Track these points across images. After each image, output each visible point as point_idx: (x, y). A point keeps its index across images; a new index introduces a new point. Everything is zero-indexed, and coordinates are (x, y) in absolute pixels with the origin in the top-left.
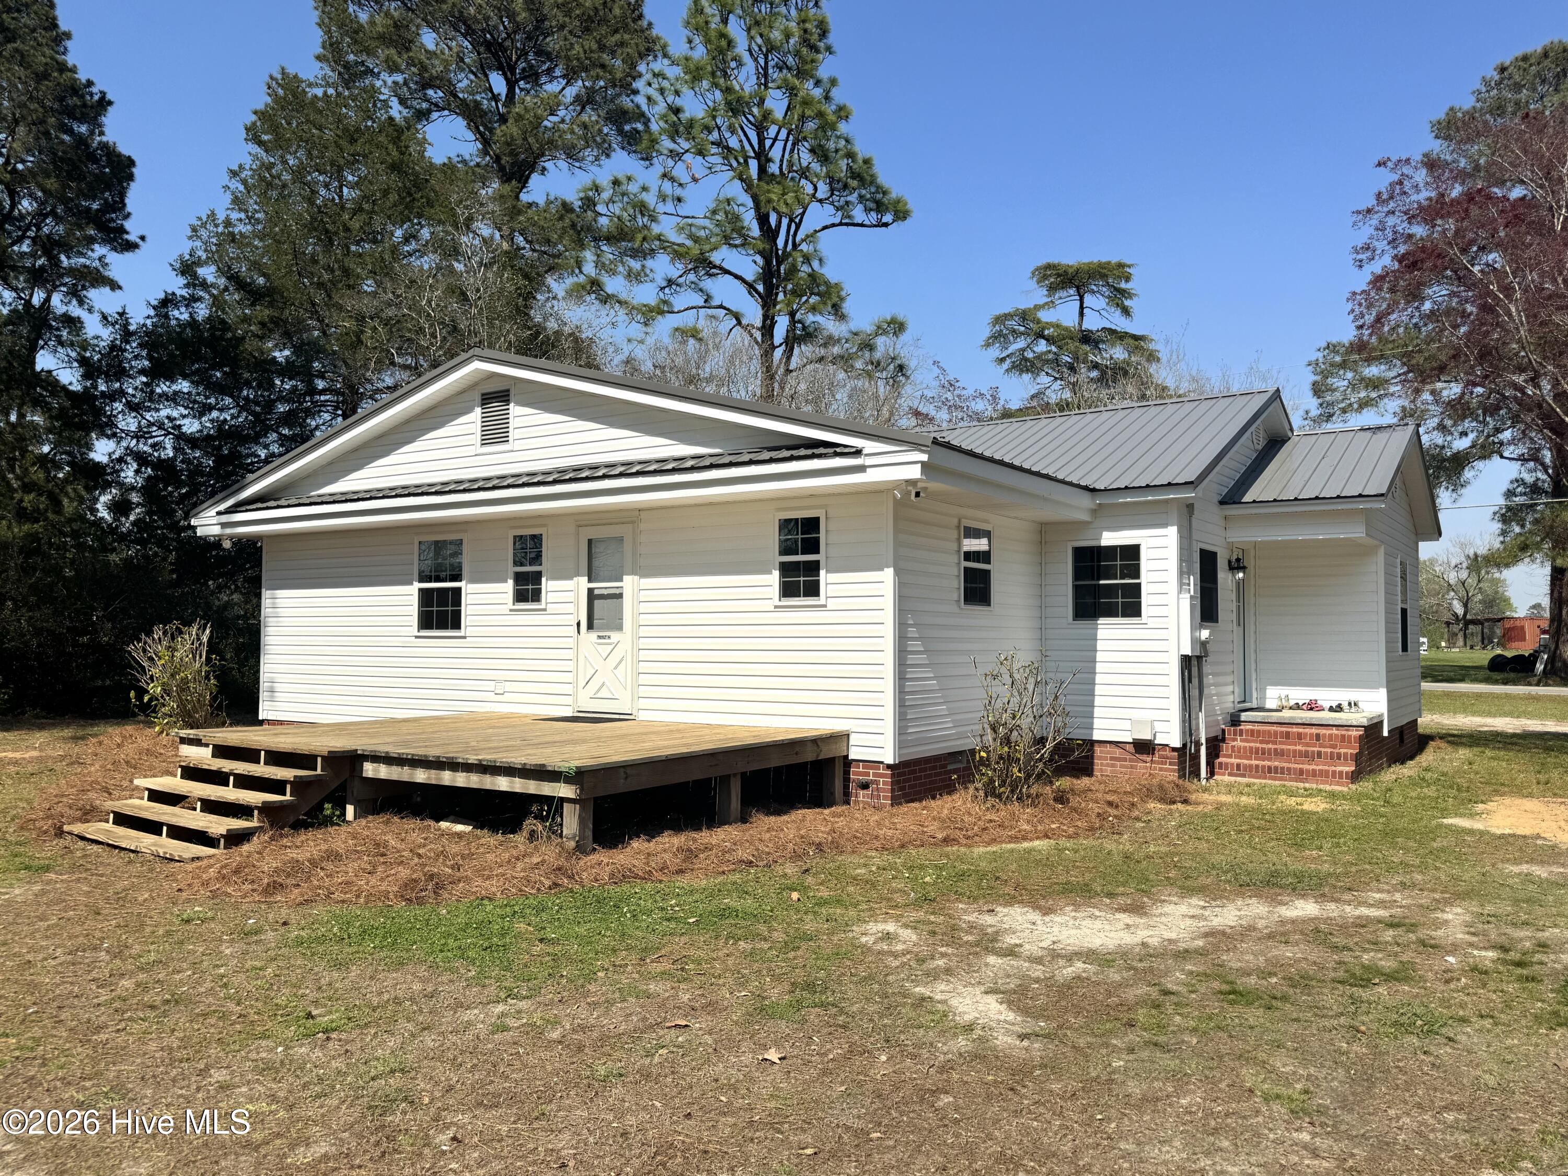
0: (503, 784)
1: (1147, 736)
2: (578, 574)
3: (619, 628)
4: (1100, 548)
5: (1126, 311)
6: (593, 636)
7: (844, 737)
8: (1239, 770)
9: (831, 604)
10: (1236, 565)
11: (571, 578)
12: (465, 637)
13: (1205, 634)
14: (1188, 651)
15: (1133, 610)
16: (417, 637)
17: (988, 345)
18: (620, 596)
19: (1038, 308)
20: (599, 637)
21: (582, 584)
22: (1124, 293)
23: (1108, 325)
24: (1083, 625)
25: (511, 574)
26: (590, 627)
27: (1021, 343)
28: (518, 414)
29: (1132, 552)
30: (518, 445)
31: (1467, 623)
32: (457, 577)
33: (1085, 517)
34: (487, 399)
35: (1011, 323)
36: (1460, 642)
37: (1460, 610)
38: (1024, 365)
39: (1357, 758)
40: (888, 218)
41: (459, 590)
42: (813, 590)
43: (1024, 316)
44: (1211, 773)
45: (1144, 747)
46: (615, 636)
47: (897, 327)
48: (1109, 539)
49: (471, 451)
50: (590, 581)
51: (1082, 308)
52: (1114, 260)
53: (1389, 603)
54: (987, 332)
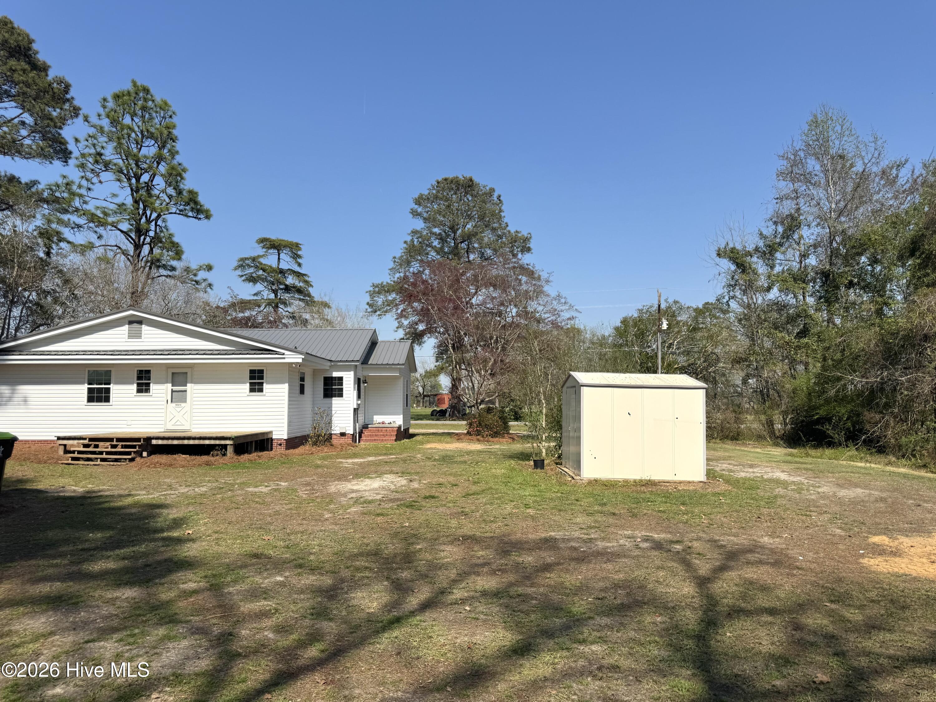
0: (207, 442)
1: (343, 431)
2: (167, 383)
3: (185, 402)
4: (332, 377)
5: (300, 265)
6: (174, 405)
7: (271, 432)
8: (366, 441)
9: (267, 394)
10: (365, 382)
11: (163, 384)
12: (112, 405)
13: (359, 402)
14: (356, 407)
15: (341, 395)
16: (86, 405)
17: (236, 269)
18: (186, 391)
19: (259, 256)
20: (176, 405)
21: (169, 386)
22: (299, 257)
23: (291, 268)
24: (327, 400)
25: (136, 383)
26: (172, 402)
27: (252, 270)
28: (145, 328)
29: (341, 379)
30: (145, 340)
31: (425, 396)
32: (109, 384)
33: (328, 368)
34: (130, 323)
35: (247, 262)
36: (421, 405)
37: (421, 391)
38: (252, 280)
39: (396, 435)
40: (202, 216)
41: (109, 388)
42: (261, 390)
43: (254, 259)
44: (359, 442)
45: (343, 434)
46: (183, 405)
47: (209, 268)
48: (335, 374)
49: (124, 340)
50: (172, 386)
51: (279, 259)
52: (295, 241)
53: (404, 392)
54: (236, 264)
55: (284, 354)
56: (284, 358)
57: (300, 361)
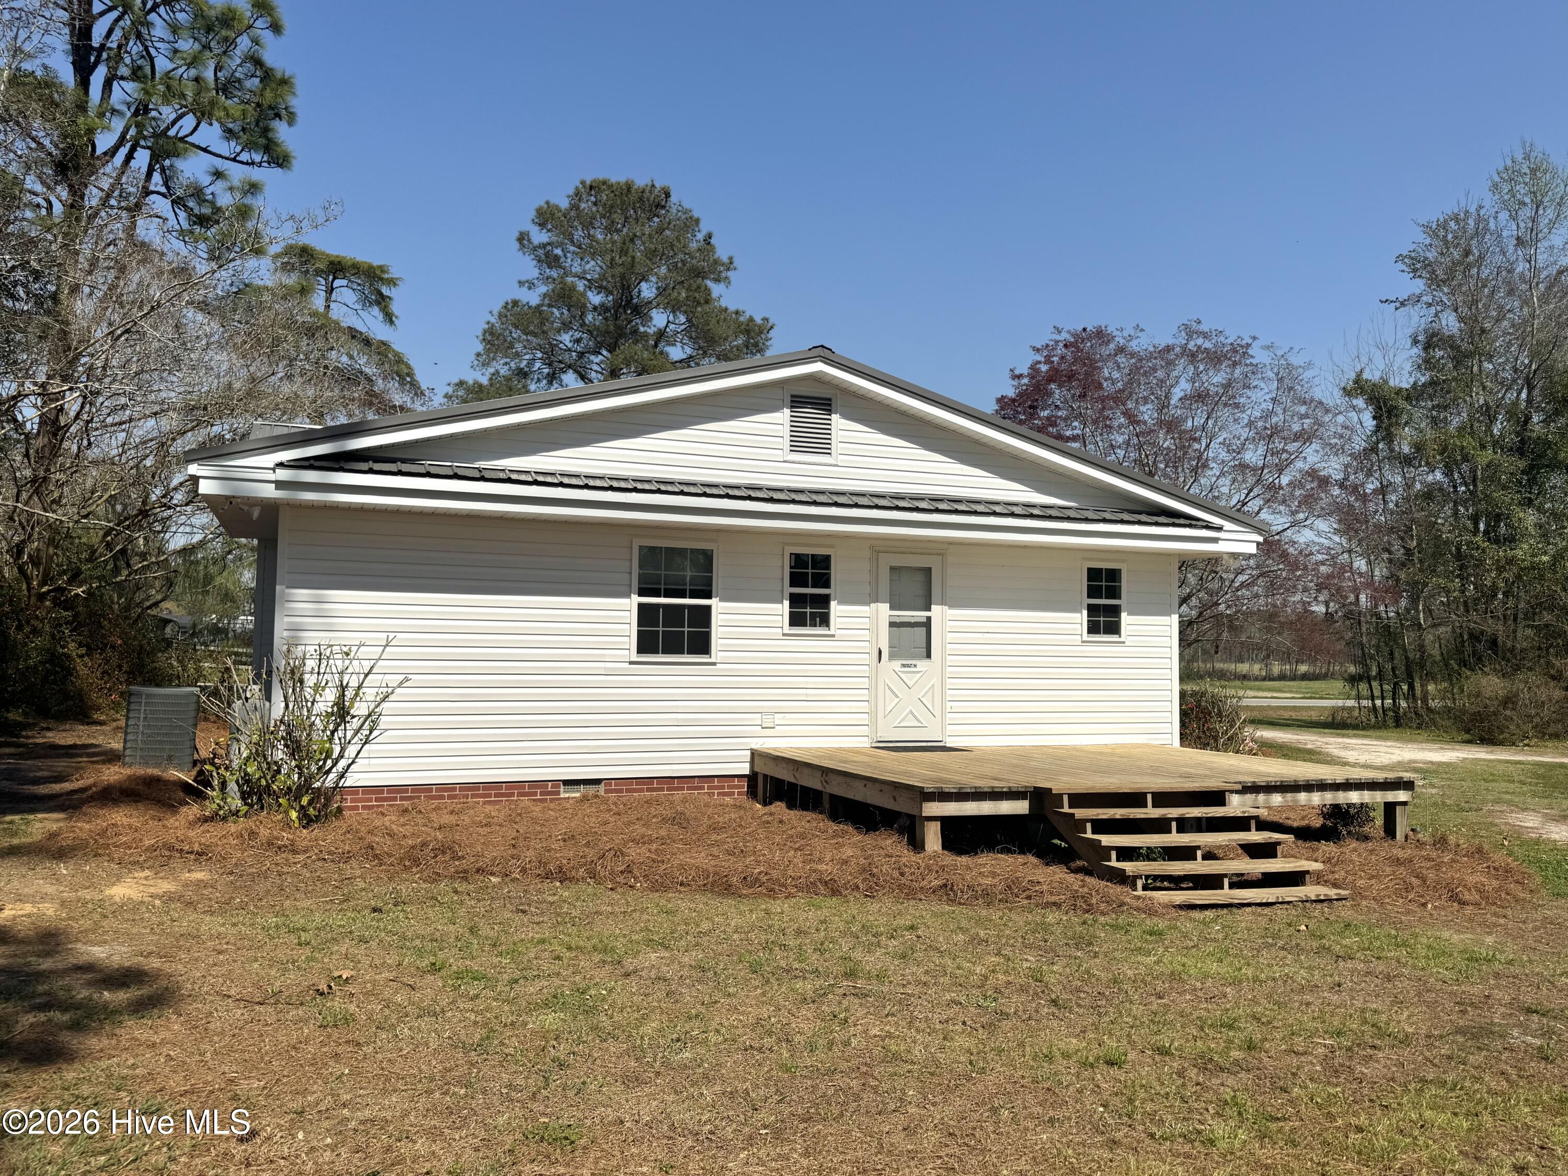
2: (876, 600)
3: (928, 657)
6: (897, 665)
9: (1129, 642)
11: (867, 603)
12: (714, 664)
16: (631, 663)
18: (929, 625)
20: (904, 666)
21: (884, 611)
25: (787, 595)
26: (892, 655)
28: (842, 426)
30: (839, 460)
34: (797, 402)
41: (709, 608)
46: (922, 666)
50: (892, 608)
51: (329, 301)
55: (1219, 529)
56: (1215, 540)
57: (1252, 549)
